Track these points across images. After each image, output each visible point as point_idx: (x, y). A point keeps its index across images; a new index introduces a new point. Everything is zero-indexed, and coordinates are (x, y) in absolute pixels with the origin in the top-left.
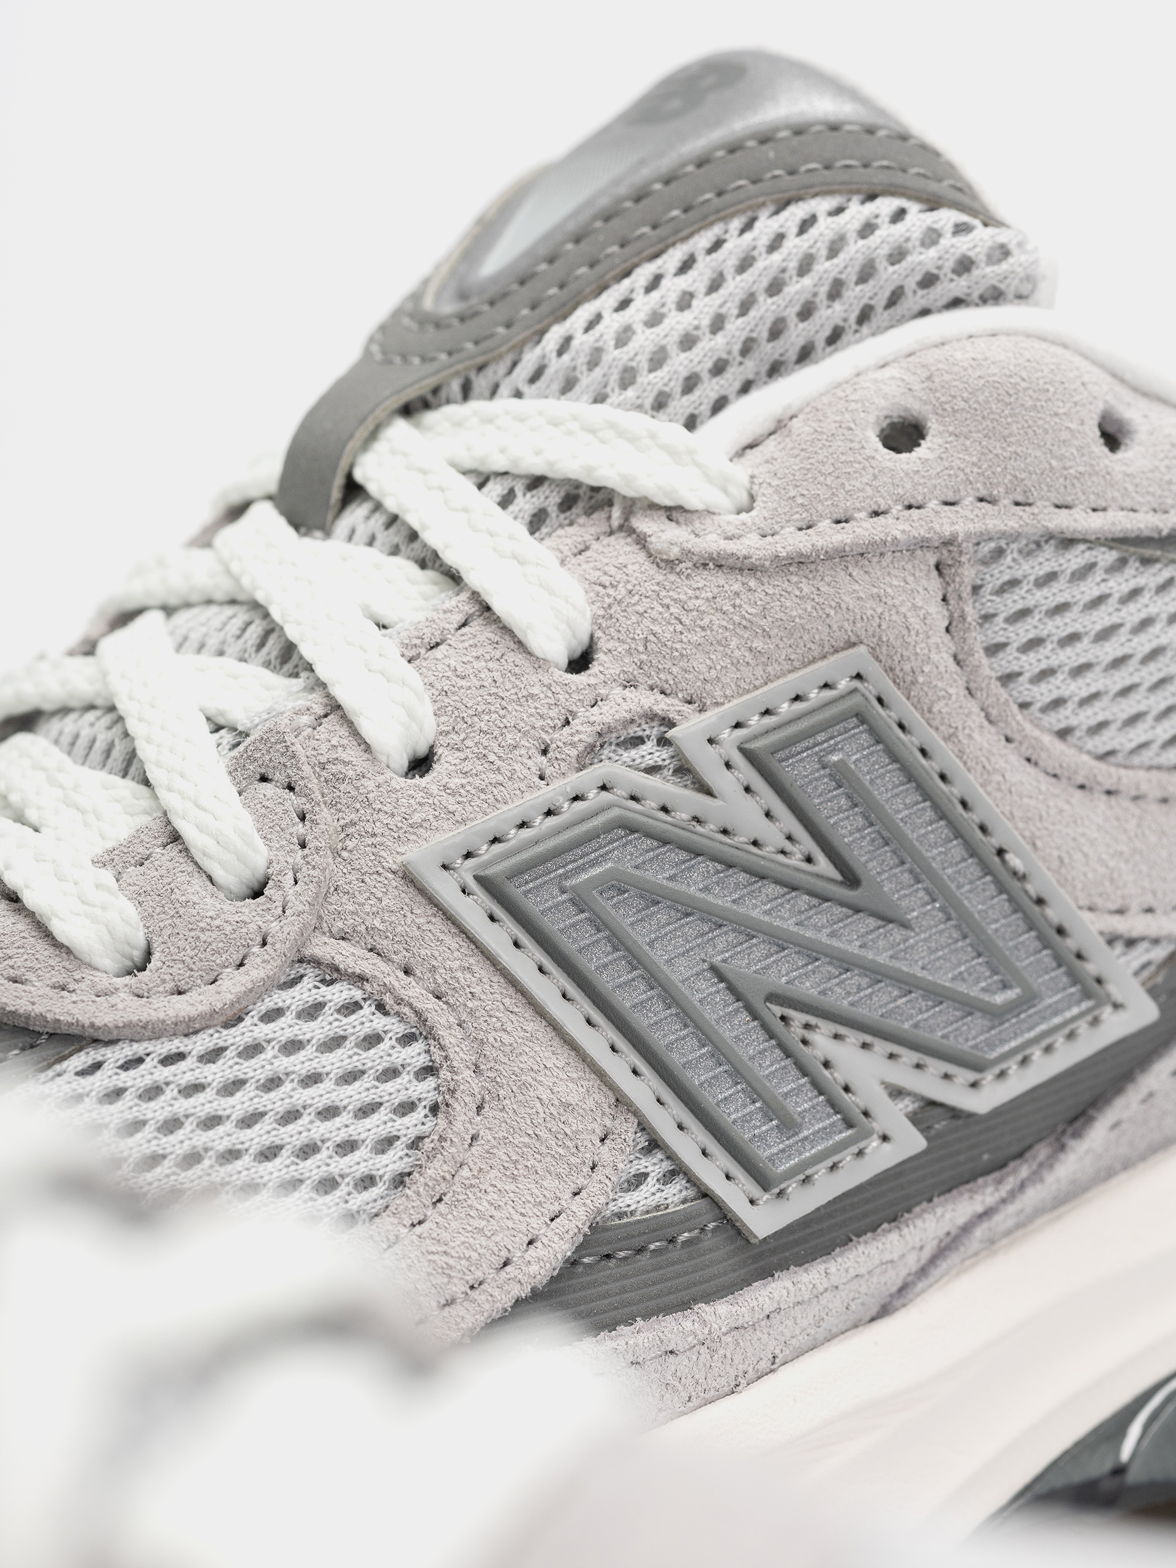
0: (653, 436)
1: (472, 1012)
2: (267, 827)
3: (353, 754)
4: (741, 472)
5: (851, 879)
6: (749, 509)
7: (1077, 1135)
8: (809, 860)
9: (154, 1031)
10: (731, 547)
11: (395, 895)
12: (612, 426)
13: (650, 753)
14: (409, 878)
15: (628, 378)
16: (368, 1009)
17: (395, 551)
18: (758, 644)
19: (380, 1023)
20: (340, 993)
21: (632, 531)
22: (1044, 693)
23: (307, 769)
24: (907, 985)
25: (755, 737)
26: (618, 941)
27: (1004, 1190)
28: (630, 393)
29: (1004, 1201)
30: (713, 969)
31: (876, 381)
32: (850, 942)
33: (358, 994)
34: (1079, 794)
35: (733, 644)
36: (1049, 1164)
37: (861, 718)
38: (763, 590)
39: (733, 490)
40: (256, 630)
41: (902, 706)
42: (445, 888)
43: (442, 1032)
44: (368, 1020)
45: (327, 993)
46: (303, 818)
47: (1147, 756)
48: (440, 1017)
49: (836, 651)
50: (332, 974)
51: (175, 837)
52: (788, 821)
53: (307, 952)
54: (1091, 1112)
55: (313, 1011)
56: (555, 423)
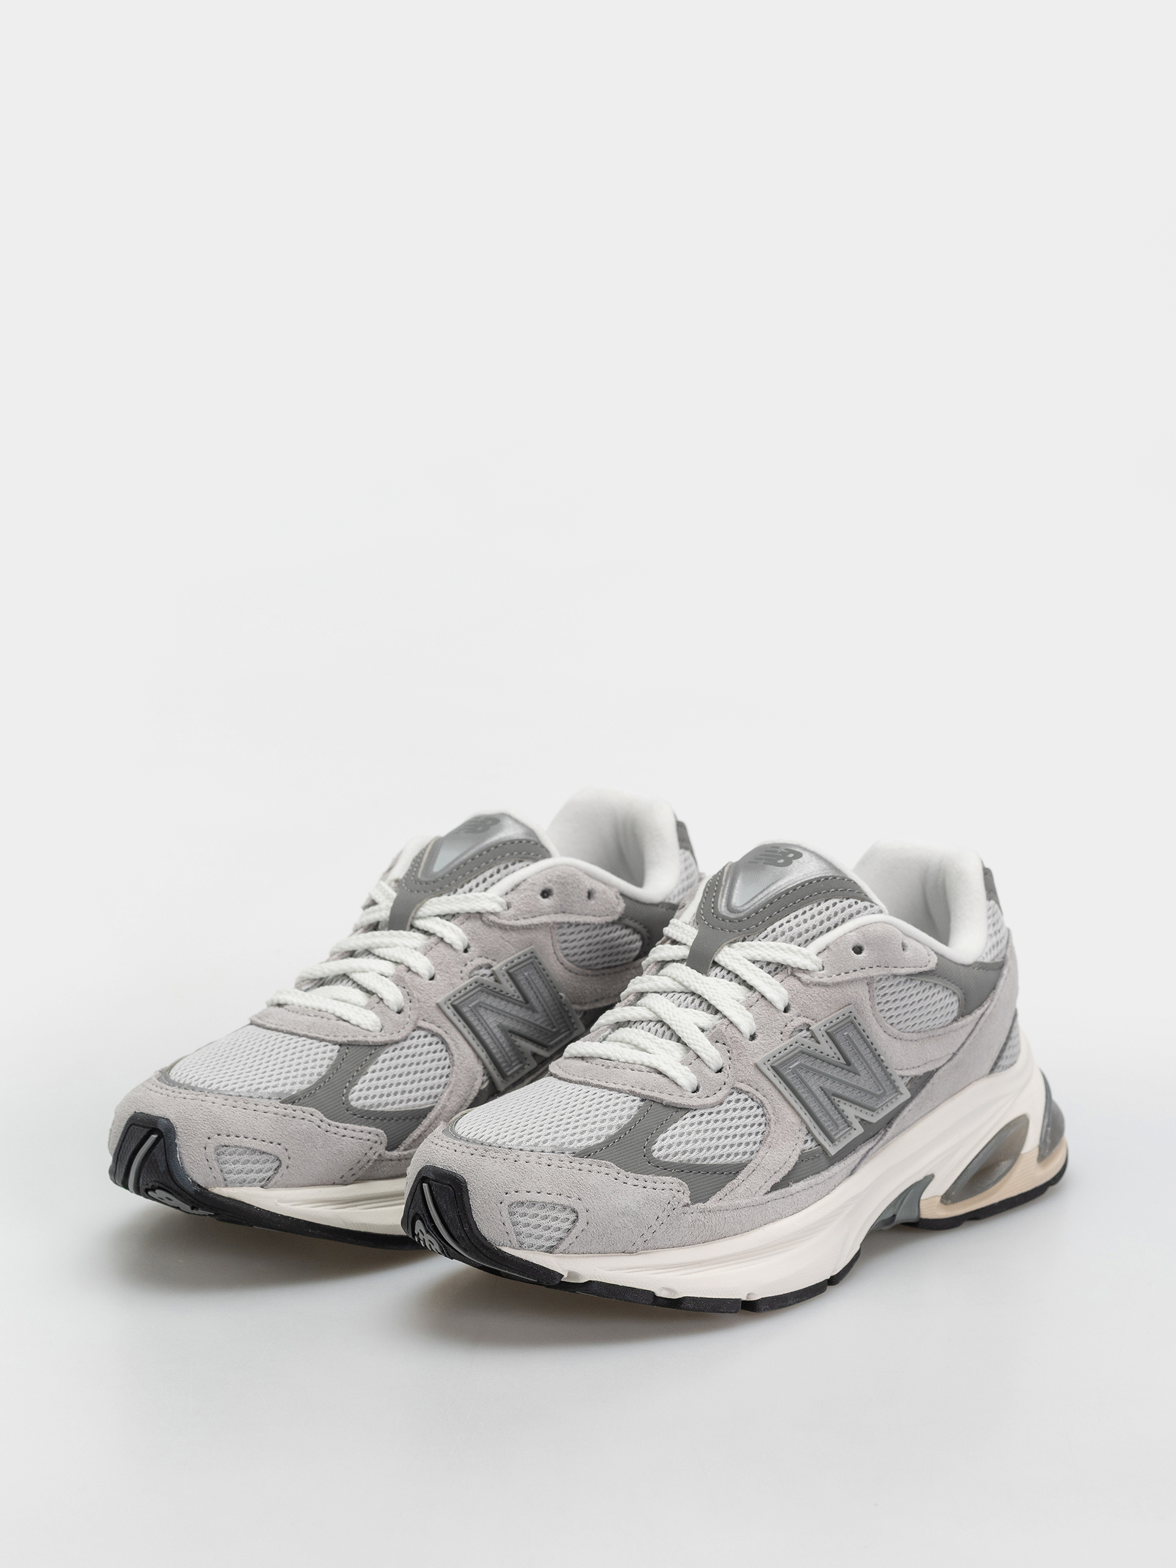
0: (799, 951)
1: (772, 1100)
2: (722, 1055)
3: (738, 1035)
4: (819, 960)
5: (848, 1063)
6: (823, 970)
7: (890, 1127)
8: (839, 1059)
9: (704, 1107)
10: (821, 980)
11: (753, 1071)
12: (788, 948)
13: (804, 1033)
14: (756, 1066)
15: (783, 934)
16: (750, 1100)
17: (731, 980)
18: (829, 1005)
19: (753, 1104)
20: (743, 1096)
21: (795, 976)
22: (888, 1014)
23: (728, 1040)
24: (861, 1090)
25: (829, 1029)
26: (802, 1081)
27: (875, 1143)
28: (784, 937)
29: (875, 1145)
30: (821, 1087)
31: (850, 936)
32: (842, 1076)
33: (747, 1097)
34: (895, 1040)
35: (824, 1004)
36: (884, 1135)
37: (852, 1023)
38: (831, 991)
39: (818, 964)
40: (697, 1001)
41: (860, 1020)
42: (764, 1069)
43: (766, 1105)
44: (749, 1103)
45: (740, 1096)
46: (729, 1052)
47: (908, 1030)
48: (765, 1102)
49: (846, 1006)
50: (740, 1091)
51: (698, 1057)
52: (835, 1049)
53: (735, 1086)
54: (892, 1121)
55: (738, 1101)
56: (772, 947)
